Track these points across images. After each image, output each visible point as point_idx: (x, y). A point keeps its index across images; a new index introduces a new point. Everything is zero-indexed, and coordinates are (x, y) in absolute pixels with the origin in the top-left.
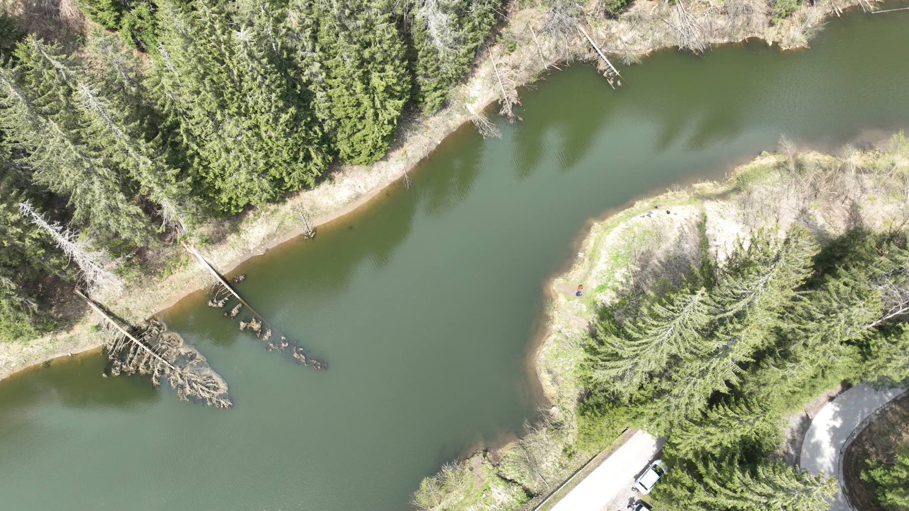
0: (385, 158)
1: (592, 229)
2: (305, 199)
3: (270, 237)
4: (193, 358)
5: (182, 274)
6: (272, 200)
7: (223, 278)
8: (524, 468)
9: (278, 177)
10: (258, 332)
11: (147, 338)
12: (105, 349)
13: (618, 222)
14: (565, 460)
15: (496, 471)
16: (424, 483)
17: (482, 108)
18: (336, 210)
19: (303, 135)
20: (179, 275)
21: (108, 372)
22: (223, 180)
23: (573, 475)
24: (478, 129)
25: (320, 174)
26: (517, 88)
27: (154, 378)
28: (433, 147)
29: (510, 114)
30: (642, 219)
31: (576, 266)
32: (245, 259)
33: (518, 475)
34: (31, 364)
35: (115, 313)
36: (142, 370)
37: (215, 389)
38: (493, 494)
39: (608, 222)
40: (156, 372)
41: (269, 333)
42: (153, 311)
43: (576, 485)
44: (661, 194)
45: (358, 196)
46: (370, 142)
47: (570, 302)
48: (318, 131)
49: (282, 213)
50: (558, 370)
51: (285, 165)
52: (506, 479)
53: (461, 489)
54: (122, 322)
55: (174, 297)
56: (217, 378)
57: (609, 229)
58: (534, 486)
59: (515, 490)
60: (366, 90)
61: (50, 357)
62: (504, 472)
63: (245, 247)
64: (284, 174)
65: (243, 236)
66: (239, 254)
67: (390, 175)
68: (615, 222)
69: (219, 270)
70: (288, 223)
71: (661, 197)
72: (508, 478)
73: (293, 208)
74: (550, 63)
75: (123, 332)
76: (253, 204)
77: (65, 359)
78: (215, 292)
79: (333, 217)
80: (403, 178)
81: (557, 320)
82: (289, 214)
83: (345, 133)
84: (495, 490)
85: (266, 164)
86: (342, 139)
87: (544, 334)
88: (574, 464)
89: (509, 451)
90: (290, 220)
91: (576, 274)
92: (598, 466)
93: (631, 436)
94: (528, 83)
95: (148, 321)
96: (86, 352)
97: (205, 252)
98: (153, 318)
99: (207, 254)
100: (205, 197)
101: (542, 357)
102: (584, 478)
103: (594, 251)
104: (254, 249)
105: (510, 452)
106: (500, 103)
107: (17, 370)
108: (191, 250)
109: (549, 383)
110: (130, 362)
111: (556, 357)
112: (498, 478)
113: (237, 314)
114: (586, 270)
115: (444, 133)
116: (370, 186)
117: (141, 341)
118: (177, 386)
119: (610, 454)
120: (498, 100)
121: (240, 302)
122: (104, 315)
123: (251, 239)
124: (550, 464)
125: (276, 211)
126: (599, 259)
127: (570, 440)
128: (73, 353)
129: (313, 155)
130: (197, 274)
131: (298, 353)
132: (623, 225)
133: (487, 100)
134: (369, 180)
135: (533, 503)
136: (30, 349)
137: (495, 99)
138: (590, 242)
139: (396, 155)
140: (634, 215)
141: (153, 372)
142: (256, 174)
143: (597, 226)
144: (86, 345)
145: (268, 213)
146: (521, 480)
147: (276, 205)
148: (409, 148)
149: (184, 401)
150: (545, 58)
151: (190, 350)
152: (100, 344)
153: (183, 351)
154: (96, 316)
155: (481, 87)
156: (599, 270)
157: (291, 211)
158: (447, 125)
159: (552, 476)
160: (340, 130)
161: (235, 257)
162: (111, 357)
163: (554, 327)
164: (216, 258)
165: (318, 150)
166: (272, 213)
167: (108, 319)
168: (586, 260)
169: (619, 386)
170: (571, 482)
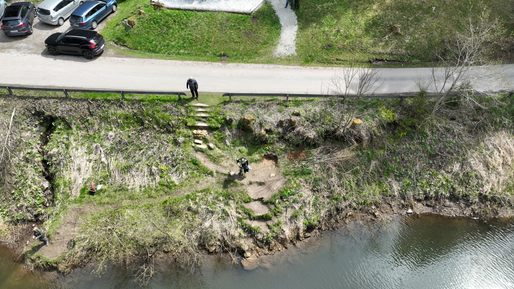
33: (30, 170)
38: (87, 176)
58: (31, 131)
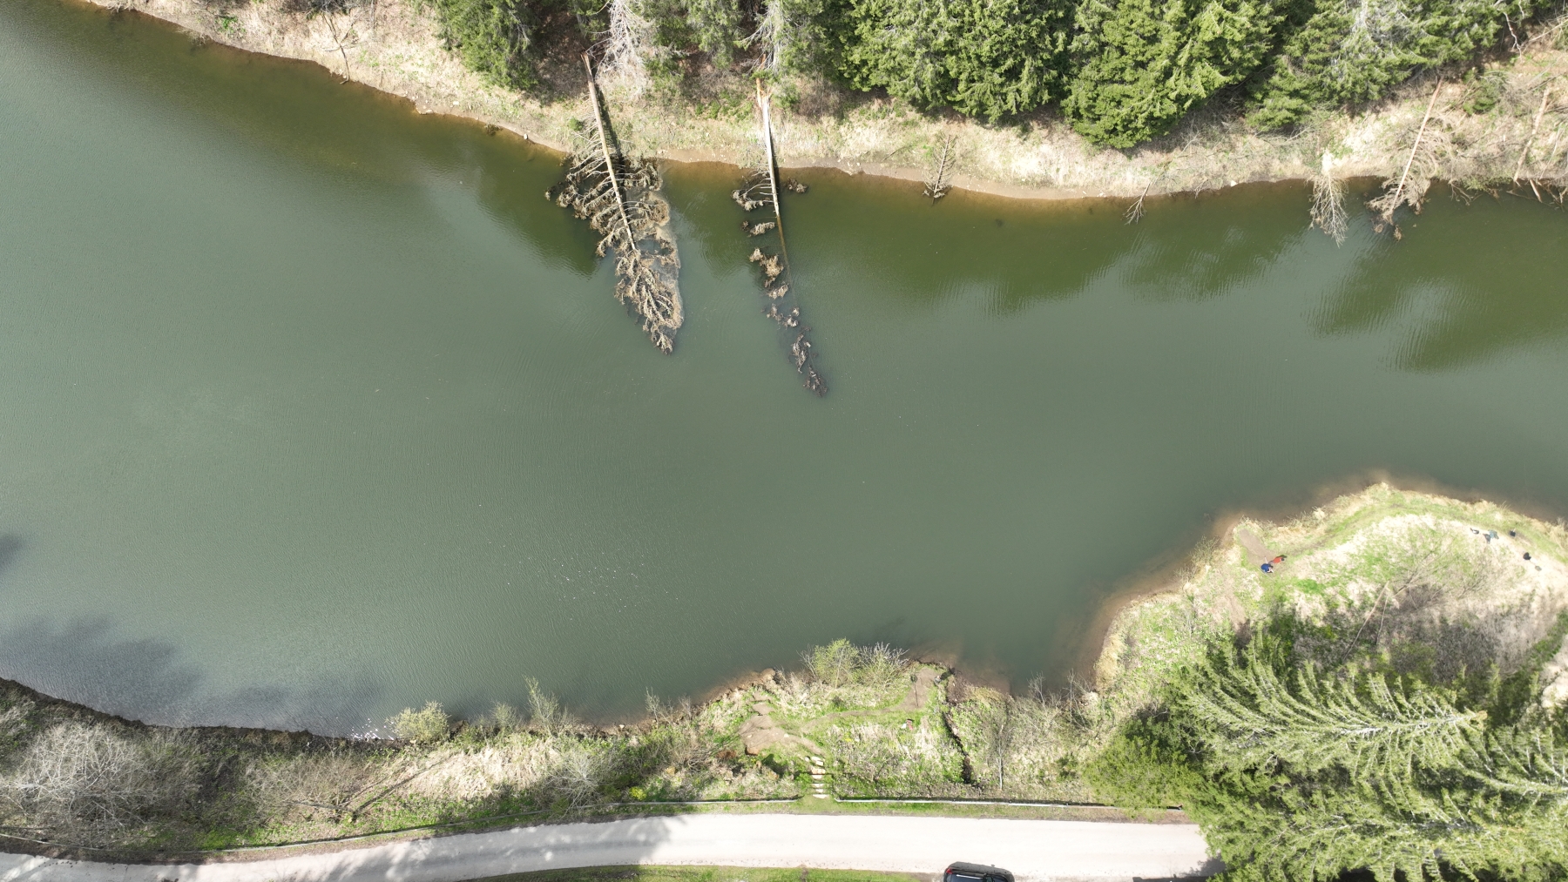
0: (1130, 152)
1: (1372, 489)
2: (966, 134)
3: (878, 156)
4: (666, 252)
5: (728, 127)
6: (921, 105)
7: (776, 170)
8: (986, 736)
9: (952, 74)
10: (769, 278)
11: (629, 183)
12: (570, 160)
13: (1425, 510)
14: (1052, 774)
15: (945, 708)
16: (838, 645)
17: (1347, 174)
18: (999, 181)
19: (1034, 34)
20: (723, 126)
21: (554, 194)
22: (873, 27)
23: (1047, 802)
24: (1312, 205)
25: (1014, 111)
26: (1435, 181)
27: (602, 242)
28: (1218, 185)
29: (1387, 214)
30: (1471, 535)
31: (1299, 525)
32: (822, 165)
33: (970, 738)
34: (476, 117)
35: (612, 120)
36: (595, 222)
37: (666, 315)
38: (918, 735)
39: (1409, 497)
40: (609, 238)
41: (782, 291)
42: (659, 152)
43: (1042, 818)
44: (1542, 519)
45: (1045, 183)
46: (1124, 111)
47: (1244, 569)
48: (1060, 41)
49: (919, 133)
50: (1143, 650)
51: (976, 63)
52: (950, 730)
53: (880, 693)
54: (613, 139)
55: (698, 152)
56: (676, 301)
57: (1401, 510)
58: (982, 771)
59: (952, 754)
60: (1181, 24)
61: (502, 124)
62: (955, 719)
63: (835, 148)
64: (963, 76)
65: (843, 129)
66: (820, 151)
67: (1117, 183)
68: (1421, 506)
69: (778, 156)
70: (918, 153)
71: (1537, 525)
72: (955, 731)
73: (939, 137)
74: (1529, 175)
75: (606, 154)
76: (890, 91)
77: (517, 138)
78: (752, 183)
79: (986, 188)
80: (1133, 200)
81: (1201, 578)
82: (928, 141)
83: (1099, 71)
84: (924, 731)
85: (949, 43)
86: (1086, 79)
87: (1165, 583)
88: (1061, 789)
89: (984, 698)
90: (923, 151)
91: (1285, 537)
92: (1094, 821)
93: (1176, 822)
94: (1461, 185)
95: (643, 161)
96: (546, 147)
97: (778, 117)
98: (653, 161)
99: (779, 122)
100: (832, 35)
101: (1135, 613)
102: (1061, 819)
103: (1346, 524)
104: (845, 160)
105: (983, 700)
106: (1385, 185)
107: (456, 113)
108: (763, 102)
109: (1115, 656)
110: (588, 200)
111: (1156, 630)
112: (940, 720)
113: (760, 235)
114: (1309, 542)
115: (1253, 174)
116: (1073, 180)
117: (618, 182)
118: (622, 275)
119: (1124, 820)
120: (1384, 179)
121: (775, 220)
122: (597, 114)
123: (850, 142)
124: (1026, 762)
125: (914, 124)
126: (1344, 541)
127: (1083, 755)
128: (531, 138)
129: (1025, 73)
130: (747, 142)
131: (801, 347)
132: (1429, 520)
133: (1367, 166)
134: (1079, 169)
135: (962, 790)
136: (487, 96)
137: (1381, 174)
138: (1351, 506)
139: (1151, 158)
140: (1462, 518)
141: (607, 235)
142: (924, 50)
143: (1384, 489)
144: (551, 139)
145: (900, 120)
146: (970, 748)
147: (918, 115)
148: (1179, 161)
149: (617, 301)
150: (1527, 161)
151: (669, 240)
152: (568, 149)
153: (660, 234)
154: (587, 108)
155: (1373, 138)
156: (1330, 558)
157: (934, 139)
158: (1267, 165)
159: (1018, 779)
160: (1094, 61)
161: (811, 152)
162: (569, 177)
163: (1188, 585)
164: (786, 135)
165: (1039, 71)
166: (906, 123)
167: (598, 124)
168: (1322, 529)
169: (1217, 742)
170: (1037, 809)
